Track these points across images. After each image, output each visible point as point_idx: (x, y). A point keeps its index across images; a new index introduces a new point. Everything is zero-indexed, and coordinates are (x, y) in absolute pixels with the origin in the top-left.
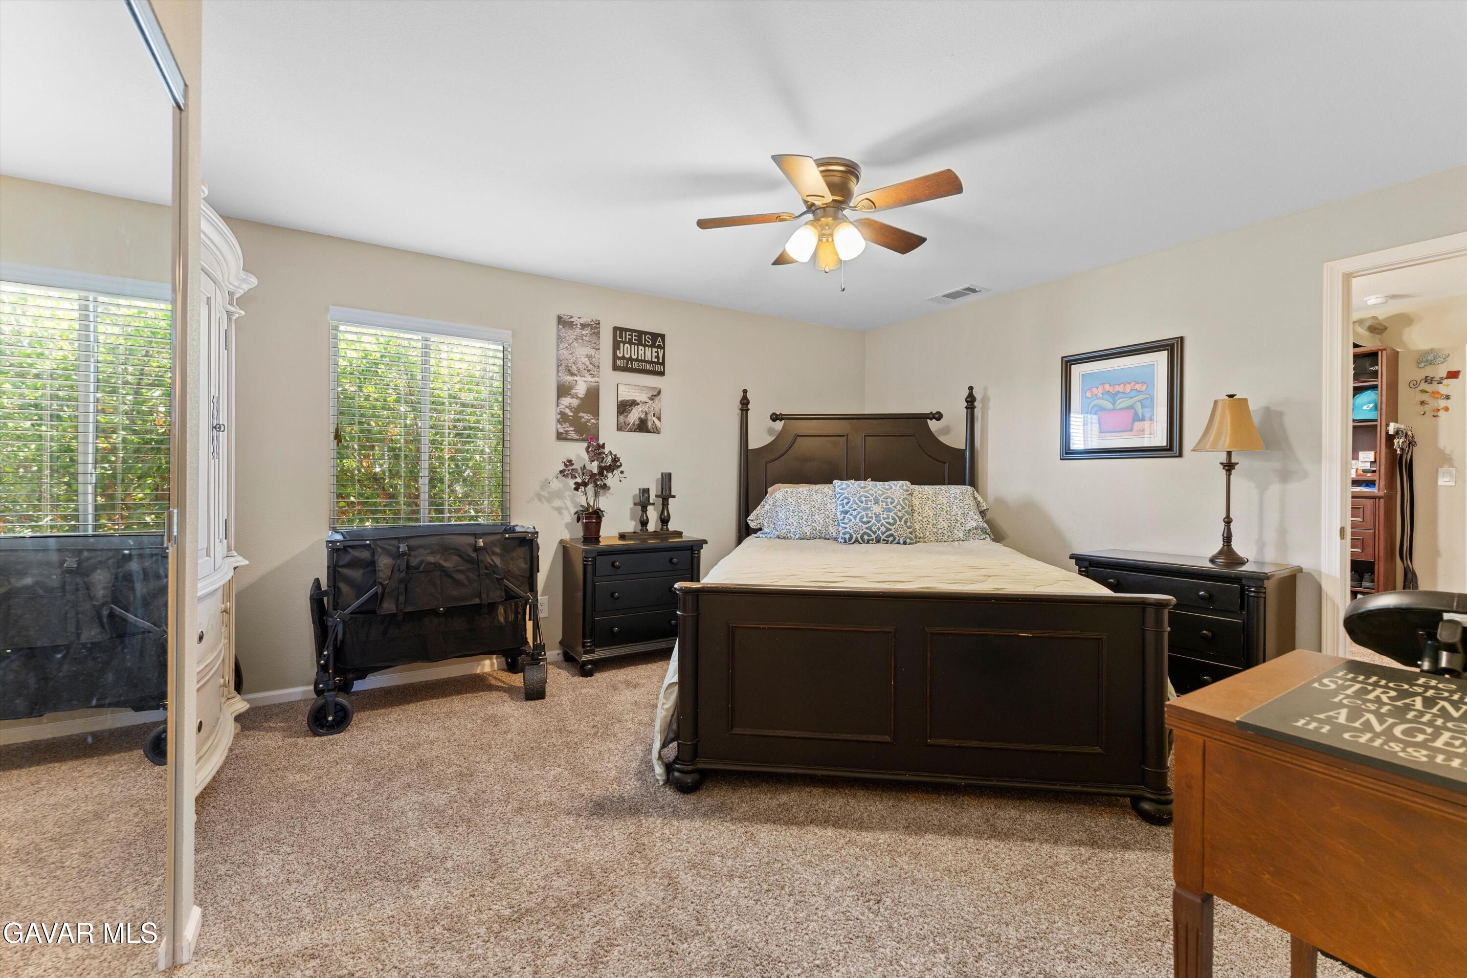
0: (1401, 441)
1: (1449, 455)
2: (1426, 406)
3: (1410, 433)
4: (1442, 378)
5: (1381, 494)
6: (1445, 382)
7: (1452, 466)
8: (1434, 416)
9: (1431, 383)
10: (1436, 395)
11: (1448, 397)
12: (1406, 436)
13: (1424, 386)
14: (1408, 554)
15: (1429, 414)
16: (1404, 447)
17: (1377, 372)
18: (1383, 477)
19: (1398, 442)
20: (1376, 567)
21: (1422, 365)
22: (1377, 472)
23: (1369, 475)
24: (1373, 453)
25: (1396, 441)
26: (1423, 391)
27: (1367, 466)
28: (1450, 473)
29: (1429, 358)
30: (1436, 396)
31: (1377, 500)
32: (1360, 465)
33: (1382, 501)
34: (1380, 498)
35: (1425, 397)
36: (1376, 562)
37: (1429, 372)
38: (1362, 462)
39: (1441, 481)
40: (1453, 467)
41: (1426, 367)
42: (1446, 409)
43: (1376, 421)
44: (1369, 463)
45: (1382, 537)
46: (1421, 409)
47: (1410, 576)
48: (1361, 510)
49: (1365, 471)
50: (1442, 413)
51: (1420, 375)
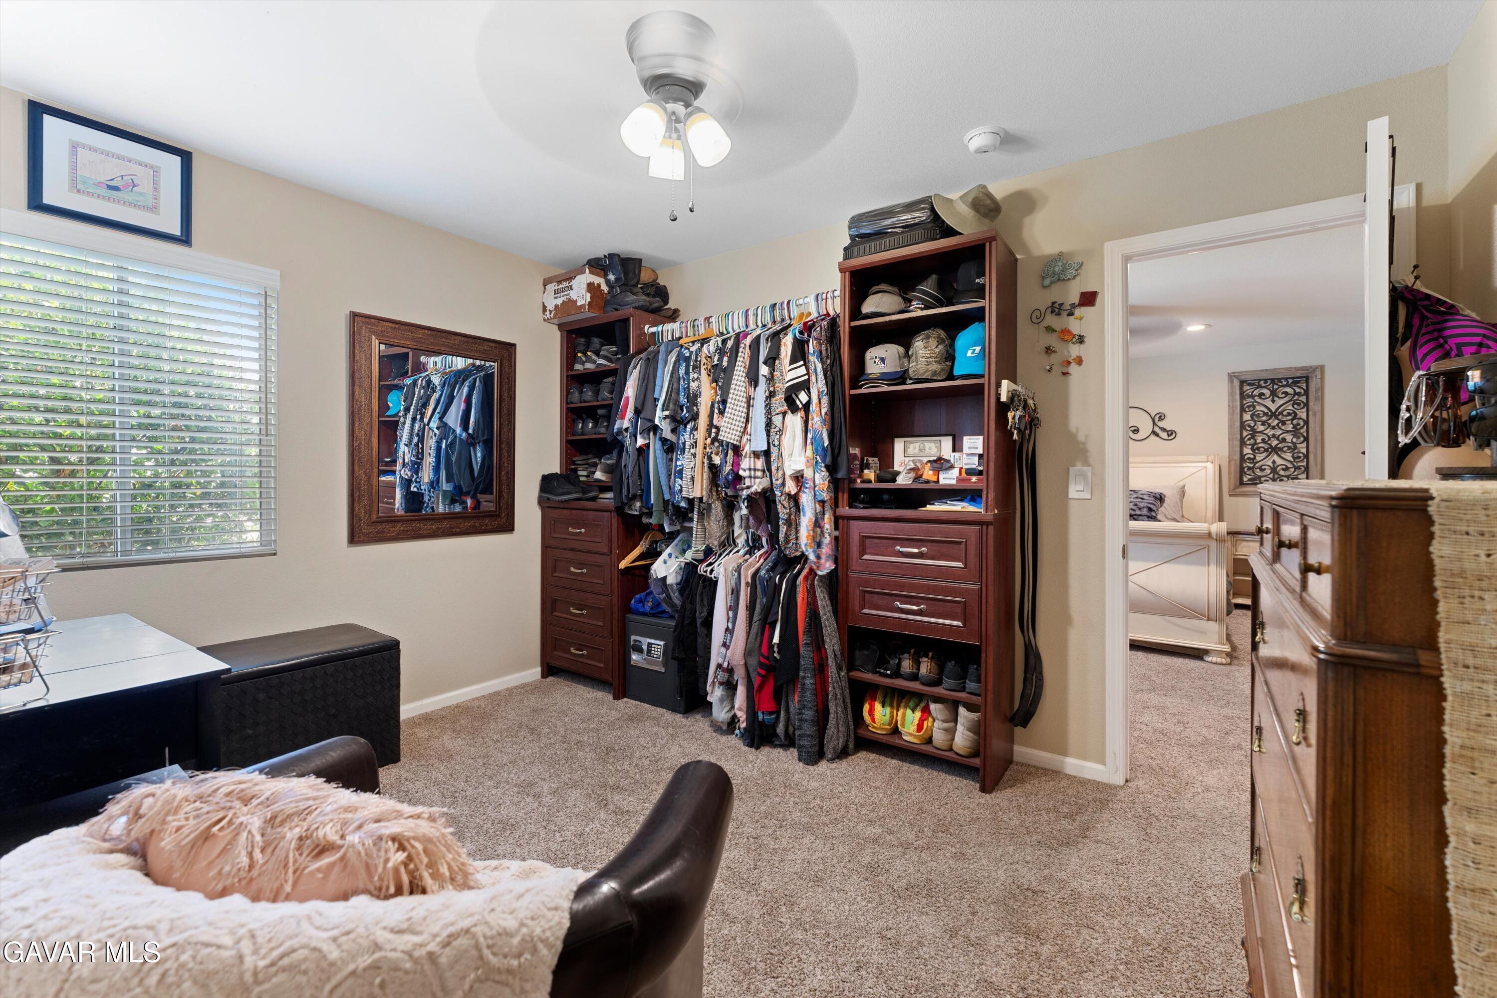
0: (1018, 413)
1: (1084, 444)
2: (1053, 355)
3: (1030, 402)
4: (1073, 306)
5: (989, 516)
6: (1078, 312)
7: (1087, 463)
8: (1064, 374)
9: (1059, 314)
10: (1066, 335)
11: (1081, 340)
12: (1026, 406)
13: (1051, 320)
14: (1029, 622)
15: (1057, 370)
16: (1022, 428)
17: (984, 286)
18: (992, 485)
19: (1014, 418)
20: (983, 655)
21: (1047, 282)
22: (984, 473)
23: (974, 479)
24: (981, 437)
25: (1010, 415)
26: (1050, 329)
27: (974, 463)
28: (1084, 475)
29: (1057, 269)
30: (1066, 337)
31: (985, 527)
32: (965, 461)
33: (991, 528)
34: (988, 524)
35: (1052, 340)
36: (983, 647)
37: (1055, 294)
38: (968, 455)
39: (1072, 494)
40: (1089, 465)
41: (1054, 286)
42: (1079, 361)
43: (982, 376)
44: (977, 458)
45: (991, 600)
46: (1045, 361)
47: (1032, 660)
48: (963, 546)
49: (970, 472)
50: (1073, 369)
51: (1043, 300)
